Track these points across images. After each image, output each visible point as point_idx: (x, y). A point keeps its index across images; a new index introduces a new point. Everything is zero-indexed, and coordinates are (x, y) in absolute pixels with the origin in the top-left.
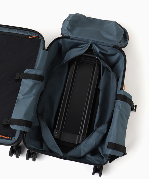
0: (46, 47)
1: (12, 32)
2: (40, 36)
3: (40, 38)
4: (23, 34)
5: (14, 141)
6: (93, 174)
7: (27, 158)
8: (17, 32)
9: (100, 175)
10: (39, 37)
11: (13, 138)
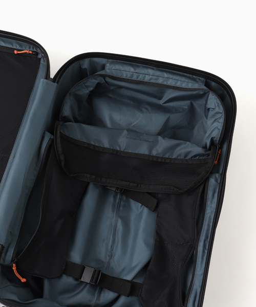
0: (52, 75)
2: (39, 51)
3: (40, 56)
10: (37, 54)
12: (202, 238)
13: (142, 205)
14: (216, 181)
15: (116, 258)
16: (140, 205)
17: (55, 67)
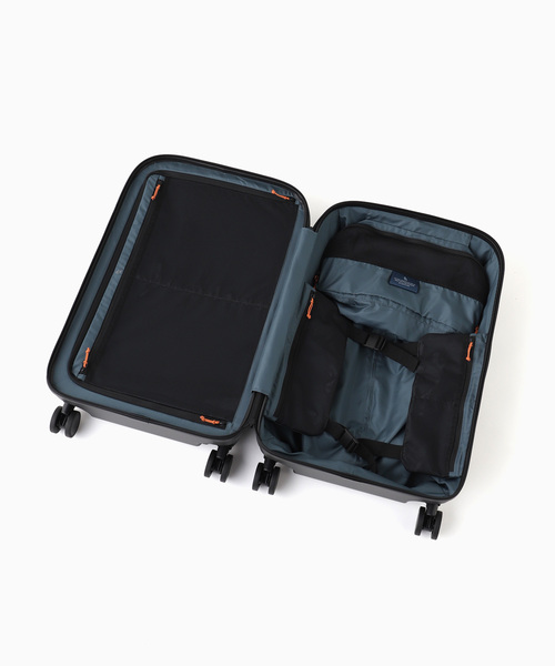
0: (312, 225)
1: (228, 181)
2: (296, 197)
3: (297, 203)
4: (257, 188)
5: (231, 432)
6: (418, 532)
7: (256, 486)
8: (241, 182)
9: (435, 536)
10: (295, 200)
11: (229, 425)
12: (468, 398)
13: (403, 365)
14: (483, 340)
15: (374, 420)
16: (399, 365)
17: (315, 214)
